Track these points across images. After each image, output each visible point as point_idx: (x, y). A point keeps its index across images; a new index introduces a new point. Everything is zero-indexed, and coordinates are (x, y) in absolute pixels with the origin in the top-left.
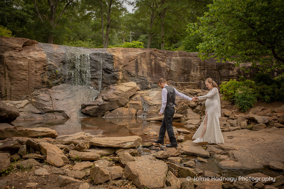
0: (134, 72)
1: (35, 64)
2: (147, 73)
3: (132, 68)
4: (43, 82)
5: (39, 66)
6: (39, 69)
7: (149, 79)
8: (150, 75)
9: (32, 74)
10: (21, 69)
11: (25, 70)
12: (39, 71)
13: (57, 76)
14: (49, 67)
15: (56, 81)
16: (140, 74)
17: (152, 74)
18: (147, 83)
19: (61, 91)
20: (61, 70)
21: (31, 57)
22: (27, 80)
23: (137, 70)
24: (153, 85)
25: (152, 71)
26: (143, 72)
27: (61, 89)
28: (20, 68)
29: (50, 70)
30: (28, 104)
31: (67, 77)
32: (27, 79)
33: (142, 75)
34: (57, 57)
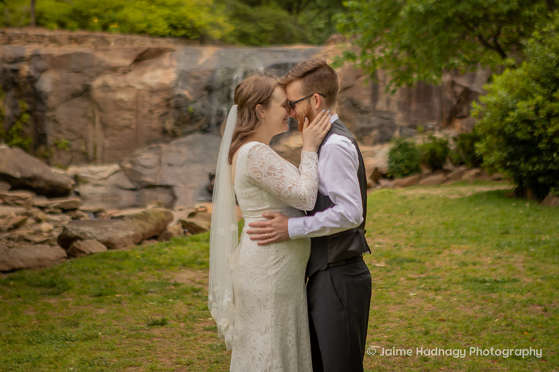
0: (366, 102)
1: (151, 97)
2: (399, 103)
3: (365, 92)
4: (164, 132)
5: (156, 100)
6: (157, 106)
7: (399, 118)
8: (404, 107)
9: (144, 117)
10: (121, 109)
11: (130, 110)
12: (157, 111)
13: (193, 118)
14: (177, 101)
15: (190, 128)
16: (381, 105)
17: (410, 103)
18: (393, 128)
19: (184, 150)
20: (203, 106)
21: (143, 83)
22: (132, 129)
23: (375, 96)
24: (405, 131)
25: (409, 96)
26: (388, 102)
27: (188, 144)
28: (120, 106)
29: (178, 108)
30: (116, 172)
31: (214, 121)
32: (134, 127)
33: (385, 109)
34: (197, 78)
